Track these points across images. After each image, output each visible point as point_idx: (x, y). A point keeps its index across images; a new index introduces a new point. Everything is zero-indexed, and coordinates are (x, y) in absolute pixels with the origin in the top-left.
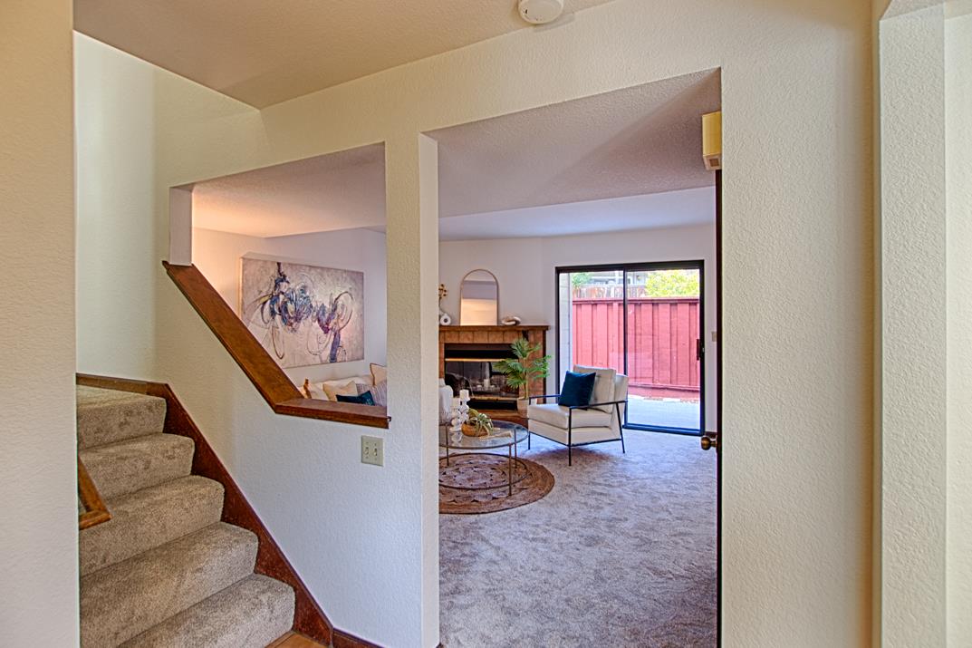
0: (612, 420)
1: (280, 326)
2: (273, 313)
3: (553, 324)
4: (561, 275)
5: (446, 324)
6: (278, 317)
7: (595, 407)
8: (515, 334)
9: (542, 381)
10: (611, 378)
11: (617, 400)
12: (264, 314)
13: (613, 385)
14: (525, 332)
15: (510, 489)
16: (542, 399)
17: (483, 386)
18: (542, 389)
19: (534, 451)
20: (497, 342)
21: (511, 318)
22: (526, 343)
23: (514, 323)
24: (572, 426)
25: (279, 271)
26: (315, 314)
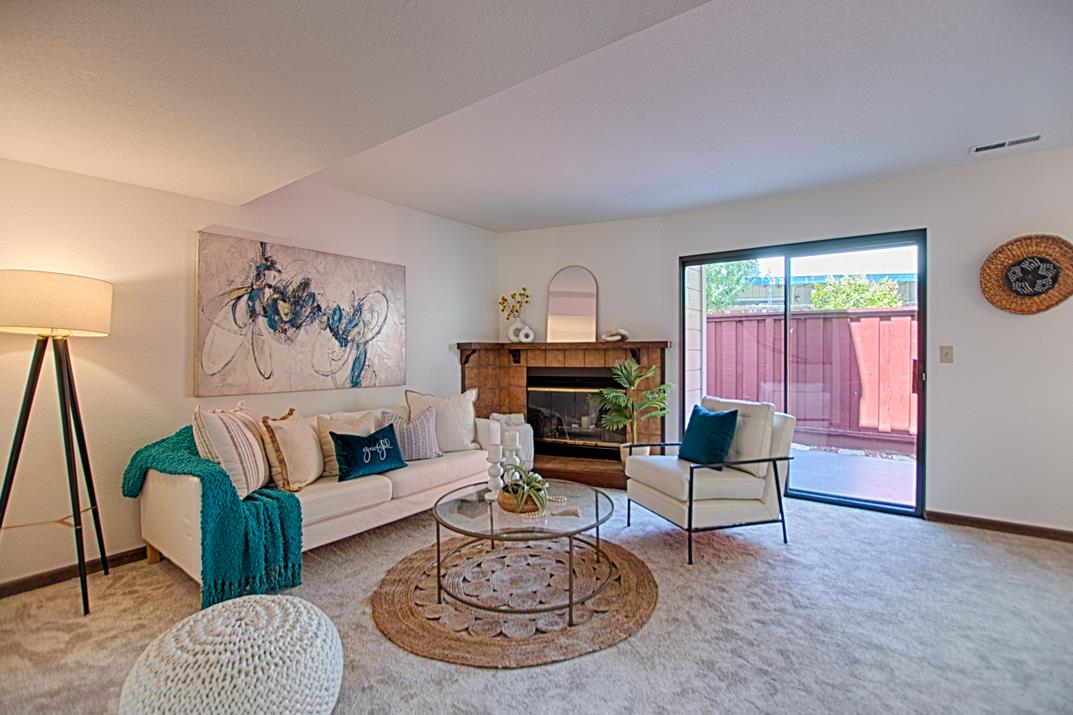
0: (766, 490)
1: (264, 332)
2: (253, 313)
3: (675, 339)
4: (687, 269)
5: (529, 340)
6: (262, 321)
7: (735, 466)
8: (621, 353)
9: (659, 422)
10: (766, 419)
11: (773, 457)
12: (237, 315)
13: (769, 431)
14: (635, 351)
15: (571, 611)
16: (659, 448)
17: (580, 425)
18: (659, 433)
19: (635, 530)
20: (597, 365)
21: (615, 332)
22: (635, 366)
23: (619, 338)
24: (694, 498)
25: (263, 254)
26: (325, 318)
